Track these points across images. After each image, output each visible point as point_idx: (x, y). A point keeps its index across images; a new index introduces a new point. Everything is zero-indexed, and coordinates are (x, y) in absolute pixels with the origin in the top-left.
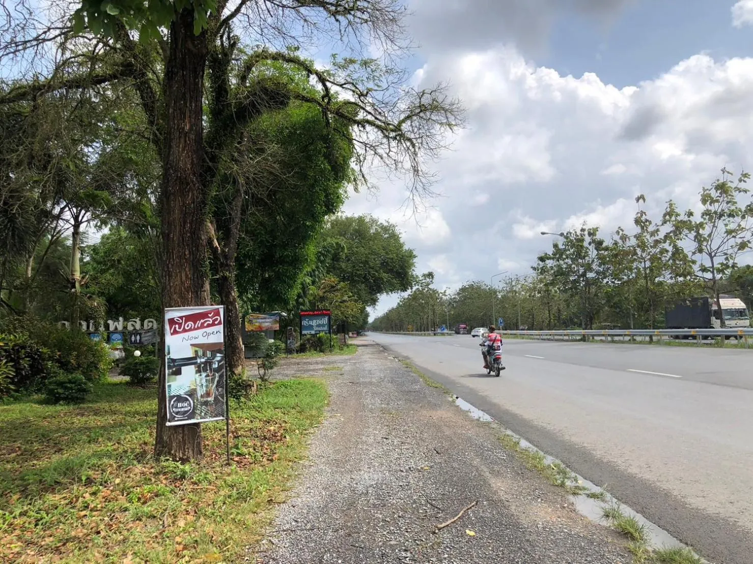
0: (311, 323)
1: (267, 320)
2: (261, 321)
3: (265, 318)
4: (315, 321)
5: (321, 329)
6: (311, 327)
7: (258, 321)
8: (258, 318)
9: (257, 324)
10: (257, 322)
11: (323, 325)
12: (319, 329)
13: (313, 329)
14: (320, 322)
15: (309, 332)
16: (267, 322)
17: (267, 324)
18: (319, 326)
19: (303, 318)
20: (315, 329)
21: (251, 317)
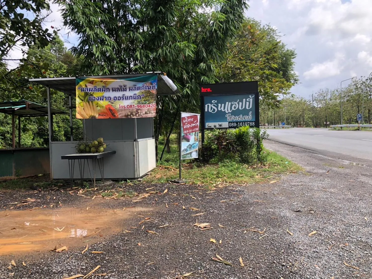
0: (221, 107)
1: (128, 93)
2: (112, 94)
3: (122, 89)
4: (228, 104)
5: (240, 118)
6: (220, 116)
7: (107, 94)
8: (105, 89)
9: (104, 103)
10: (102, 98)
11: (245, 112)
12: (237, 119)
13: (225, 119)
14: (238, 105)
15: (217, 124)
16: (127, 98)
17: (126, 103)
18: (235, 113)
19: (205, 98)
20: (229, 119)
21: (90, 86)
